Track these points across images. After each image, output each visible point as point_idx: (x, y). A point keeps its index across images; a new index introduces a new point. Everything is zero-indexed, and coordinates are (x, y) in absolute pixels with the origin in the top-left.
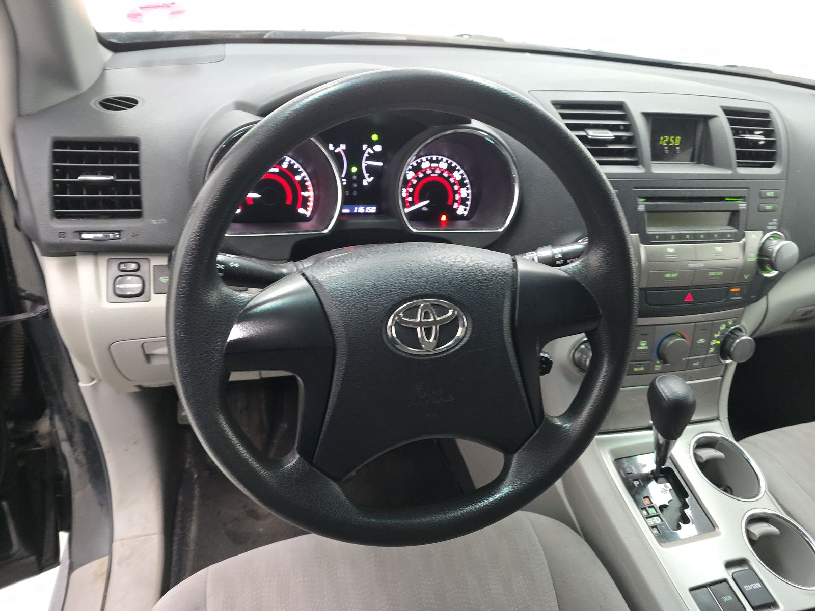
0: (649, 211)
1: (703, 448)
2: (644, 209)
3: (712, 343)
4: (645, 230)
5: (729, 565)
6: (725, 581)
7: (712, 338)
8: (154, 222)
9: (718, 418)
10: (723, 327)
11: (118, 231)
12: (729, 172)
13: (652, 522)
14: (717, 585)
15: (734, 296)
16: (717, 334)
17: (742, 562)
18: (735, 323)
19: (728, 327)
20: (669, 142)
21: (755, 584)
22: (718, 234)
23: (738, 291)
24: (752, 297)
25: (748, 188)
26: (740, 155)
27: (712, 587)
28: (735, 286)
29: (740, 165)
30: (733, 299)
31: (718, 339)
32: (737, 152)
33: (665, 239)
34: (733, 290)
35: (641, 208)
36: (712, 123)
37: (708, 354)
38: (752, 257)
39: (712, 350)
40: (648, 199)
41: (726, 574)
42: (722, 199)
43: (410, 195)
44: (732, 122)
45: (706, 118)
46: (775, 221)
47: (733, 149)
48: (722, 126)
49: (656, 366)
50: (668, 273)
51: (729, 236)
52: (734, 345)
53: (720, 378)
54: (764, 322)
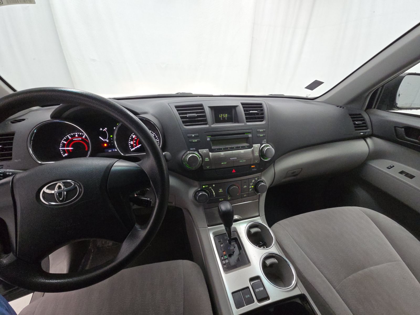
0: (211, 140)
1: (252, 228)
2: (209, 140)
3: (250, 187)
4: (211, 147)
5: (252, 279)
6: (248, 288)
7: (249, 185)
8: (16, 161)
9: (259, 216)
10: (253, 181)
11: (3, 165)
12: (243, 124)
13: (224, 262)
14: (245, 290)
15: (253, 169)
16: (251, 183)
17: (258, 278)
18: (258, 179)
19: (255, 180)
20: (223, 116)
21: (261, 289)
22: (241, 146)
23: (254, 167)
24: (262, 168)
25: (251, 129)
26: (247, 118)
27: (242, 291)
28: (253, 165)
29: (247, 122)
30: (252, 170)
31: (252, 185)
32: (246, 117)
33: (220, 150)
34: (252, 167)
35: (208, 139)
36: (237, 108)
37: (250, 191)
38: (257, 154)
39: (251, 190)
40: (212, 136)
41: (249, 284)
42: (244, 133)
43: (134, 143)
44: (243, 107)
45: (235, 107)
46: (265, 140)
47: (244, 117)
48: (241, 109)
49: (228, 198)
50: (223, 162)
51: (246, 147)
52: (259, 187)
53: (258, 200)
54: (275, 178)
